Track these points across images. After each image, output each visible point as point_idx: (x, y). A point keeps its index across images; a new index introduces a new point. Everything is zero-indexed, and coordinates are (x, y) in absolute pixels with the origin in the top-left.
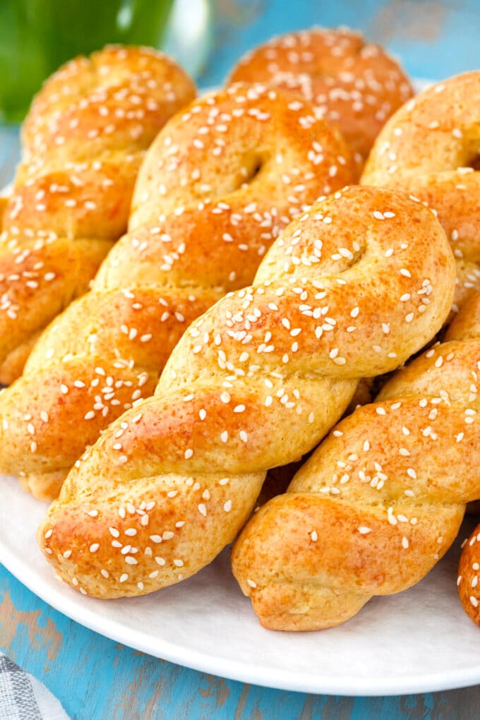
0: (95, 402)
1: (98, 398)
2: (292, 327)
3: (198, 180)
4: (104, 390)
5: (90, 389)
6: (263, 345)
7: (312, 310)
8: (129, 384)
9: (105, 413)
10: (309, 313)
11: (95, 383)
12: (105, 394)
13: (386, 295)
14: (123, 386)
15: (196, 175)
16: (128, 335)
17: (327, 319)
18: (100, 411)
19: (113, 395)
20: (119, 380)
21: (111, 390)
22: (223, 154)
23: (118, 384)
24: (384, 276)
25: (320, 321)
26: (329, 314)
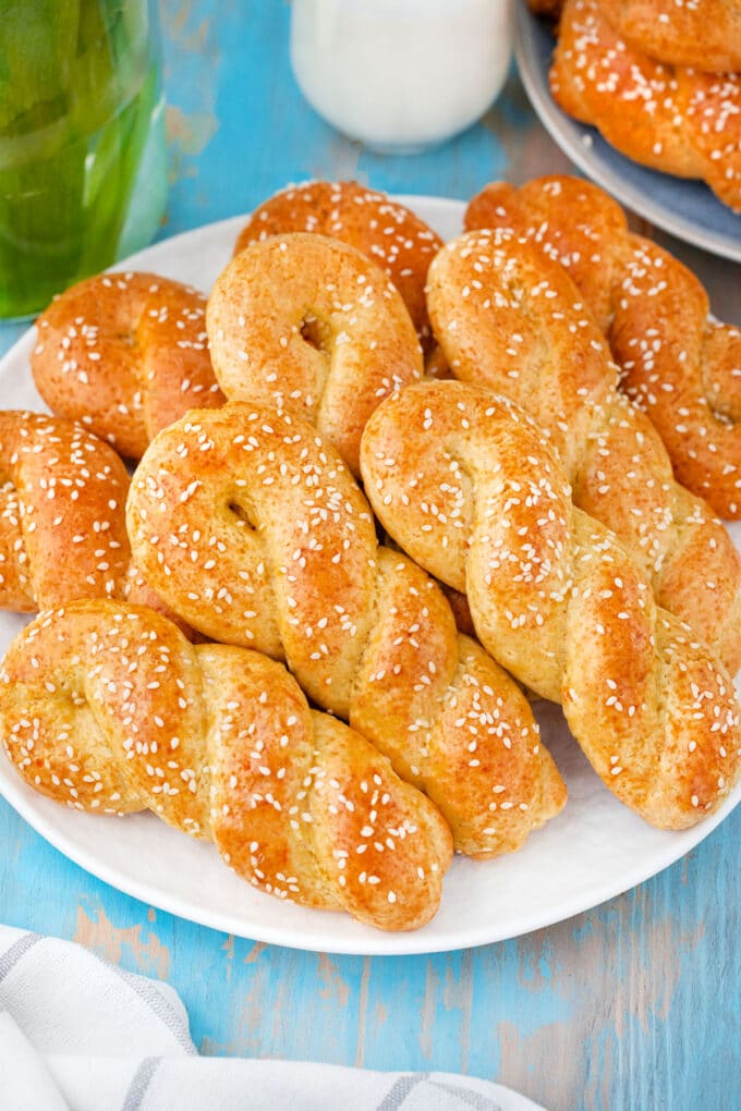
0: (495, 734)
1: (491, 731)
2: (547, 517)
3: (251, 574)
4: (483, 722)
5: (480, 736)
6: (556, 551)
7: (532, 495)
8: (477, 696)
9: (507, 727)
10: (535, 500)
11: (473, 730)
12: (487, 722)
13: (513, 432)
14: (479, 702)
15: (245, 576)
16: (426, 685)
17: (541, 486)
18: (505, 732)
19: (488, 714)
20: (472, 706)
21: (483, 715)
22: (225, 542)
23: (477, 706)
24: (491, 431)
25: (543, 491)
26: (537, 483)
